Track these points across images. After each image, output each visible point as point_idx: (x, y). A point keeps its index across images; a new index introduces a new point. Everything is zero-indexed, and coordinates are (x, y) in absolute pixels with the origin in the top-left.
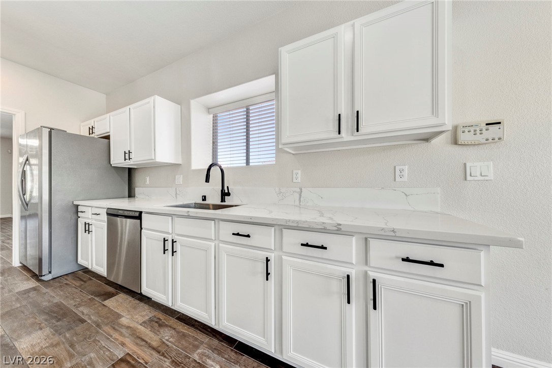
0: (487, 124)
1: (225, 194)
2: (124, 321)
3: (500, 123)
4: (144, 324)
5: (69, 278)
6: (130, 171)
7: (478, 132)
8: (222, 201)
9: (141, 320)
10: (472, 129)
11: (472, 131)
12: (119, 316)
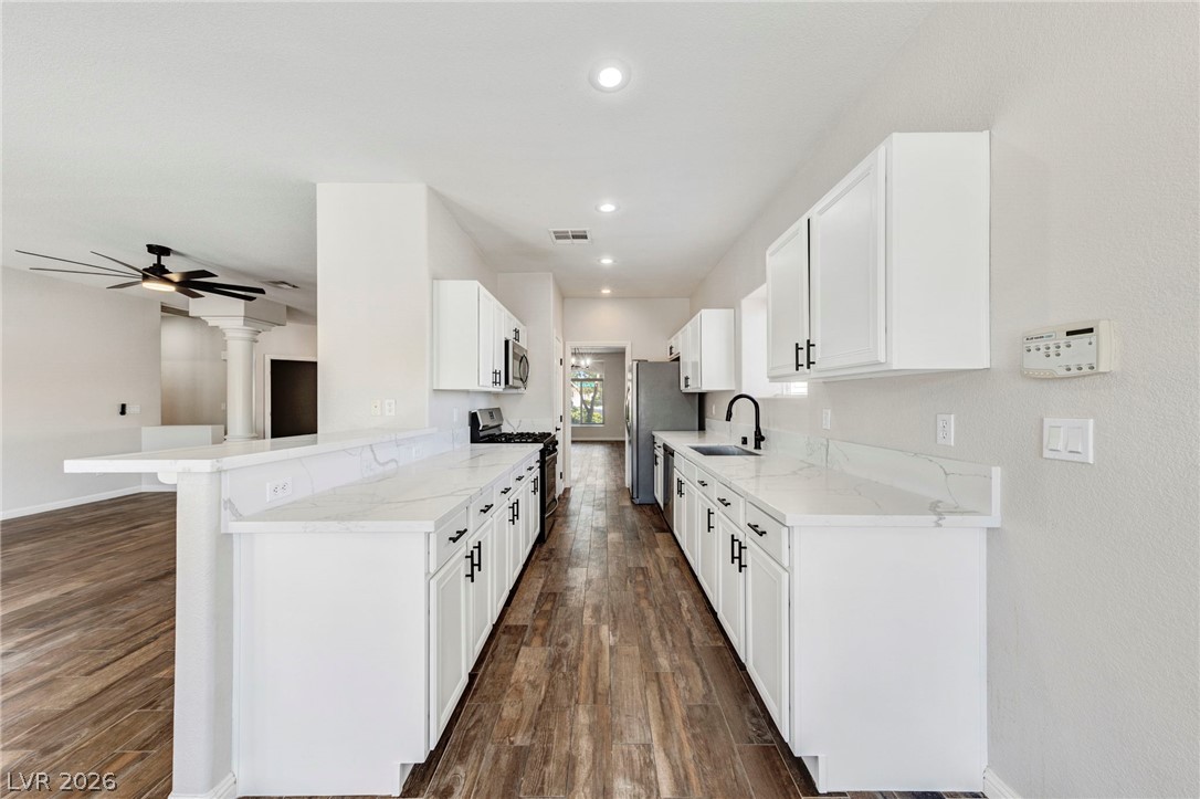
0: (1069, 333)
1: (759, 438)
2: (658, 550)
3: (1091, 330)
4: (667, 558)
5: (648, 507)
6: (702, 397)
7: (1053, 350)
8: (756, 448)
9: (667, 555)
10: (1042, 344)
11: (1043, 350)
12: (657, 546)
